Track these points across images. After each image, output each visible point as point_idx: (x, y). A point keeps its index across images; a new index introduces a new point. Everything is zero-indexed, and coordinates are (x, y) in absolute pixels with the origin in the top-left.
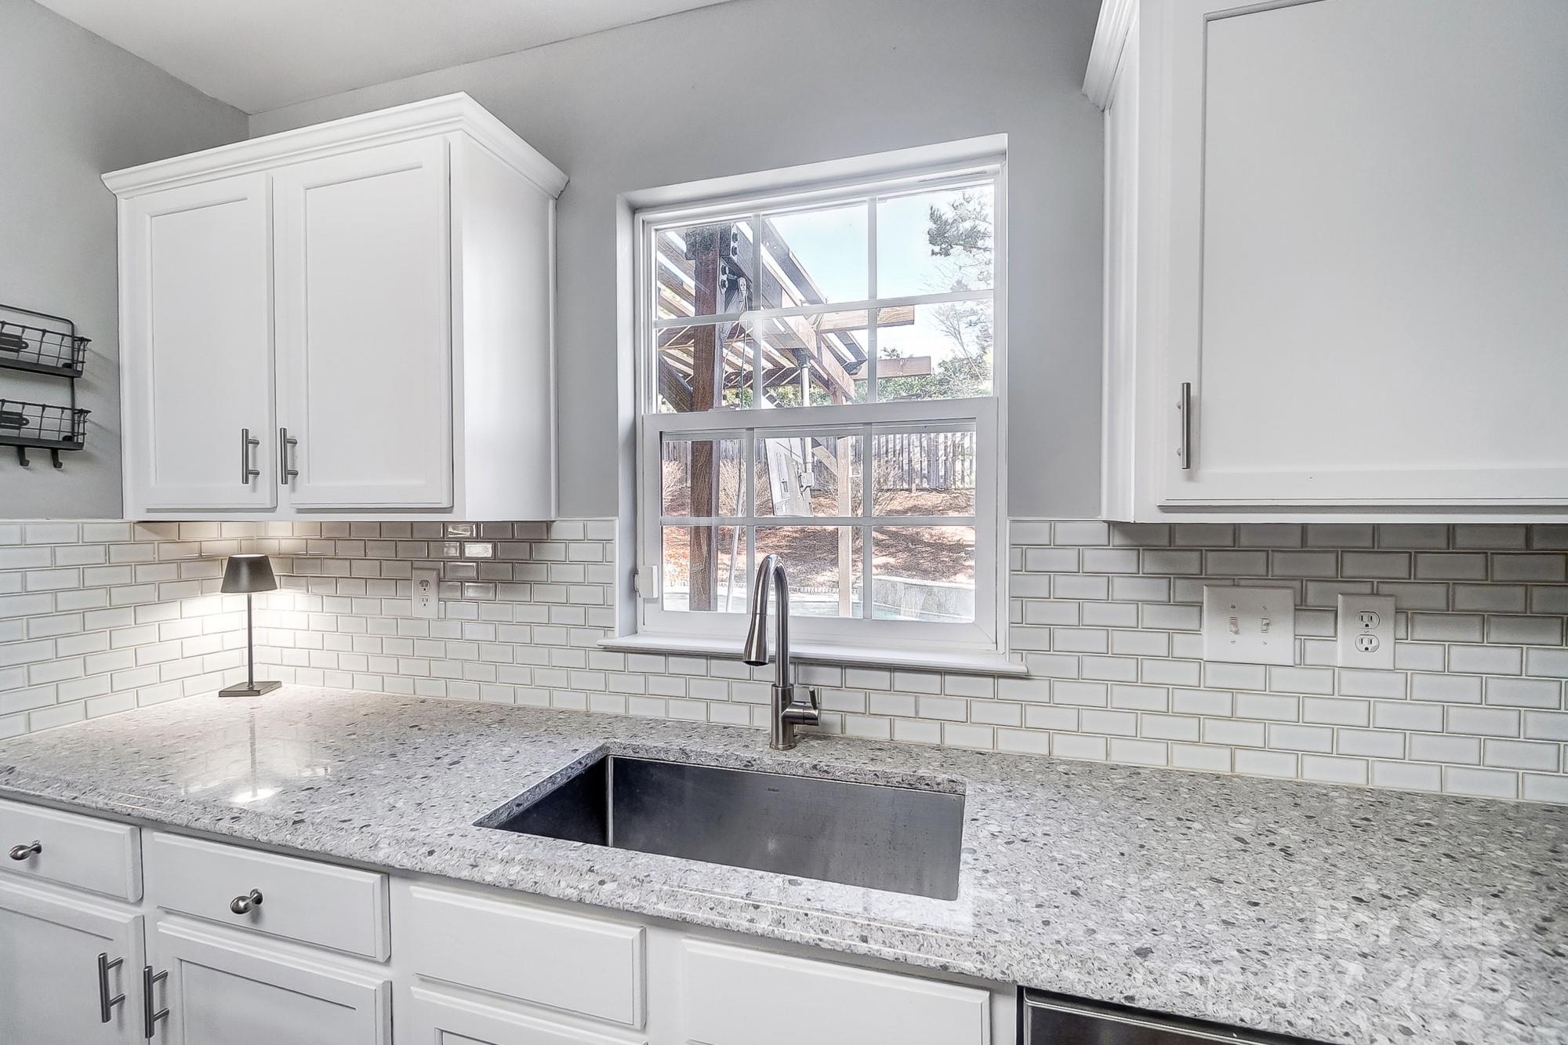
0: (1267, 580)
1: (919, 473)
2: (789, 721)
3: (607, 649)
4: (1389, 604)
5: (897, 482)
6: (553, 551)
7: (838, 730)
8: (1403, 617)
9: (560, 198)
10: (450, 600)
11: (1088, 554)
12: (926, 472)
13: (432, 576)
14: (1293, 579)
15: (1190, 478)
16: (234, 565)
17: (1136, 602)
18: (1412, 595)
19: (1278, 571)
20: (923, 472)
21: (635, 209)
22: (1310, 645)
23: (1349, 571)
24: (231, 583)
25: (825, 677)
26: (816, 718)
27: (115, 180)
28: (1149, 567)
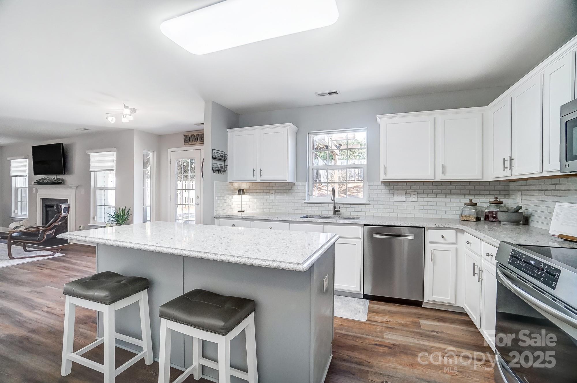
0: (402, 190)
1: (358, 175)
2: (336, 211)
3: (305, 203)
4: (416, 193)
5: (350, 178)
6: (295, 188)
7: (342, 214)
8: (418, 195)
9: (297, 132)
10: (277, 196)
11: (378, 187)
12: (360, 174)
13: (273, 192)
14: (405, 190)
15: (386, 176)
16: (240, 190)
17: (385, 193)
18: (420, 192)
19: (403, 189)
20: (359, 174)
21: (309, 133)
22: (407, 199)
23: (412, 189)
24: (239, 193)
25: (341, 206)
26: (340, 211)
27: (229, 130)
28: (387, 189)
